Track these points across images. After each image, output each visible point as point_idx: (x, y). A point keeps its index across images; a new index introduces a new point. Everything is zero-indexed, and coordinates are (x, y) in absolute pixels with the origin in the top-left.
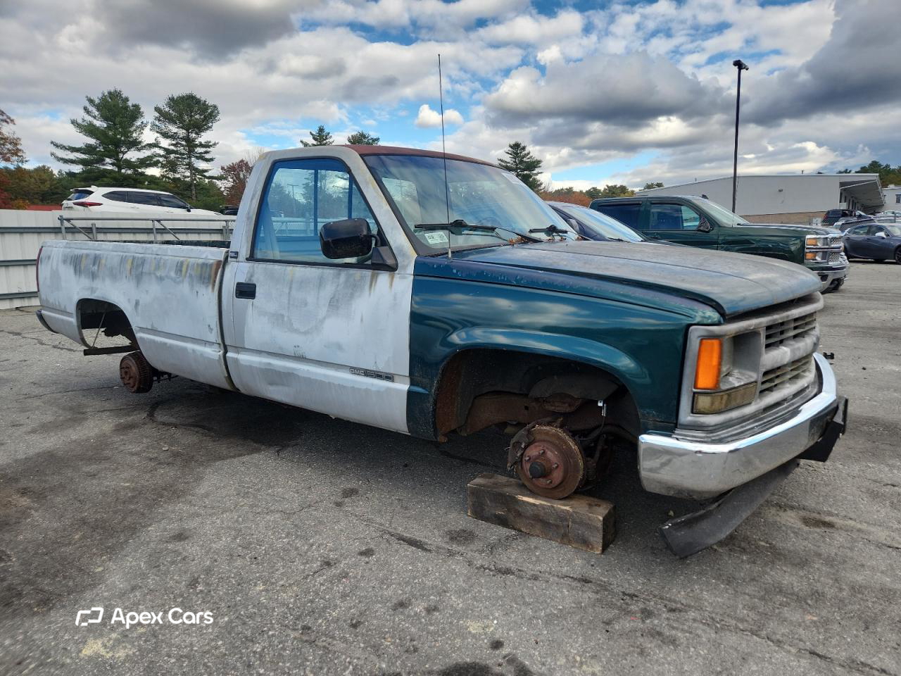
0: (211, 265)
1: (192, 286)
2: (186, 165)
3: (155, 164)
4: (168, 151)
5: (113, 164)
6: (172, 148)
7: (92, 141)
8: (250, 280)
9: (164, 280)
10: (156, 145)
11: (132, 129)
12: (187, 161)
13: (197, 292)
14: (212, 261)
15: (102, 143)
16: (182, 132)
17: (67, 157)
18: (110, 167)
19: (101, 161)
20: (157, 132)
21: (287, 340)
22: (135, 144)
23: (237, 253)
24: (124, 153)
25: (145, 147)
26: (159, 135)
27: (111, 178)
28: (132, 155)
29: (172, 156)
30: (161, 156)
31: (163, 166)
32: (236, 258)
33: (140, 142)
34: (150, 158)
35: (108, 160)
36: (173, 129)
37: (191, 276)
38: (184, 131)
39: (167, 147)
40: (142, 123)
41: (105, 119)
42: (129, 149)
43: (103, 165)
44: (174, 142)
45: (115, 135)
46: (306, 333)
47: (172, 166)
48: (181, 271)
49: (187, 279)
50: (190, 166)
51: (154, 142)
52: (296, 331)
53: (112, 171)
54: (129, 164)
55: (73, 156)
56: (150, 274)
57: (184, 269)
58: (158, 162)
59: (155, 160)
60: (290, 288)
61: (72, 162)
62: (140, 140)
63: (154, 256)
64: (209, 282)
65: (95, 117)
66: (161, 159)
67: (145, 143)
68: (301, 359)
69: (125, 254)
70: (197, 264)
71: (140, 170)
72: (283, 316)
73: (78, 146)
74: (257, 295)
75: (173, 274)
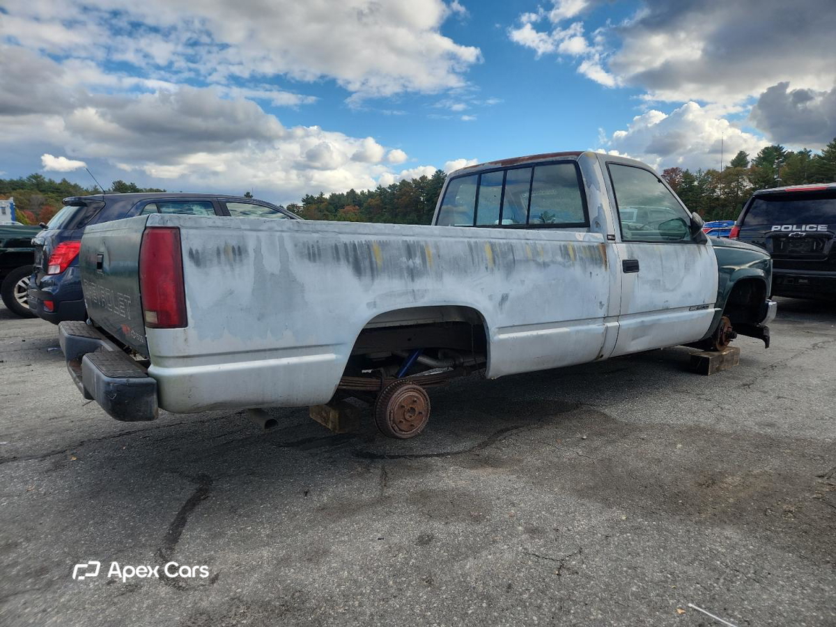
0: (597, 247)
1: (585, 269)
8: (632, 257)
9: (549, 265)
13: (591, 273)
14: (596, 244)
21: (661, 298)
23: (614, 236)
32: (614, 240)
37: (581, 259)
46: (673, 290)
48: (569, 255)
49: (578, 263)
52: (667, 290)
56: (527, 261)
57: (571, 252)
60: (662, 261)
63: (523, 241)
64: (601, 263)
68: (666, 310)
69: (473, 240)
70: (584, 247)
72: (659, 281)
74: (640, 268)
75: (559, 259)
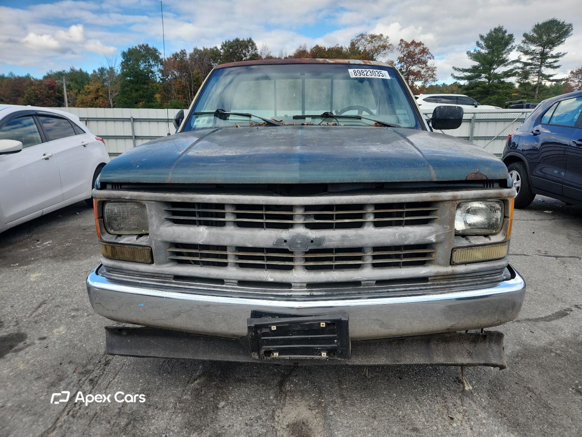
2: (537, 73)
3: (514, 75)
4: (526, 64)
5: (486, 78)
6: (530, 61)
7: (476, 64)
10: (518, 61)
11: (503, 52)
12: (538, 69)
15: (482, 64)
16: (539, 49)
17: (459, 76)
18: (483, 80)
19: (479, 76)
20: (521, 51)
22: (503, 62)
24: (494, 69)
25: (510, 63)
26: (522, 53)
27: (482, 87)
28: (500, 70)
29: (528, 67)
30: (519, 68)
31: (519, 75)
33: (507, 61)
34: (511, 70)
35: (483, 75)
36: (533, 47)
38: (541, 48)
39: (525, 61)
40: (512, 46)
41: (488, 47)
42: (498, 66)
43: (480, 79)
44: (531, 57)
45: (492, 58)
47: (526, 75)
50: (540, 74)
51: (517, 58)
53: (484, 82)
54: (496, 76)
55: (462, 75)
58: (517, 72)
59: (514, 72)
61: (462, 78)
62: (507, 58)
65: (482, 48)
66: (519, 71)
67: (510, 61)
71: (502, 80)
73: (467, 68)
